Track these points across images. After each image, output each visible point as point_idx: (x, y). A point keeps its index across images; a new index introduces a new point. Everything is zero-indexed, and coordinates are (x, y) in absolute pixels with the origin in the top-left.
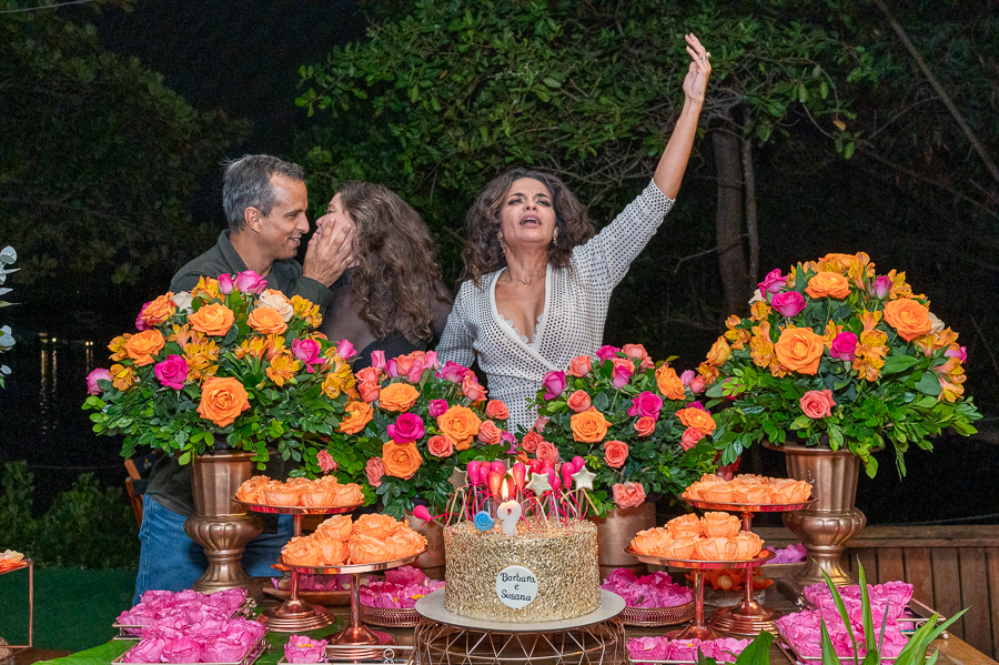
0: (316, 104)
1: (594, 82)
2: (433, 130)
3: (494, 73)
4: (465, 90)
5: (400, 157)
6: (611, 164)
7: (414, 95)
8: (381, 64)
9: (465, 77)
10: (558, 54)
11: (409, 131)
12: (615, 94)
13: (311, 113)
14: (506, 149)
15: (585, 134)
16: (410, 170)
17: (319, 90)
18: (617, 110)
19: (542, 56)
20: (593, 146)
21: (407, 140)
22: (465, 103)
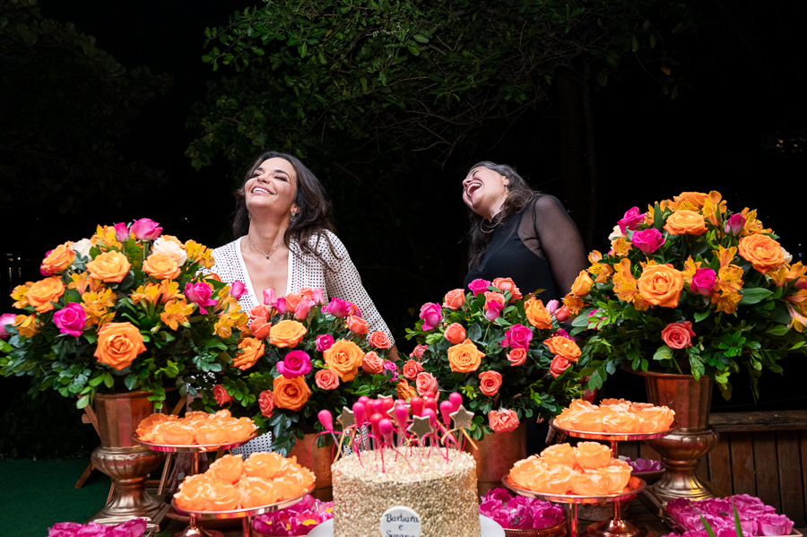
0: (220, 60)
1: (457, 37)
2: (321, 81)
3: (372, 32)
4: (347, 46)
5: (294, 105)
6: (473, 108)
7: (303, 51)
8: (275, 25)
9: (347, 35)
10: (426, 14)
11: (301, 82)
12: (474, 48)
13: (215, 67)
14: (383, 96)
15: (450, 82)
16: (303, 115)
17: (222, 48)
18: (477, 61)
19: (412, 16)
20: (457, 93)
21: (300, 90)
22: (348, 57)
